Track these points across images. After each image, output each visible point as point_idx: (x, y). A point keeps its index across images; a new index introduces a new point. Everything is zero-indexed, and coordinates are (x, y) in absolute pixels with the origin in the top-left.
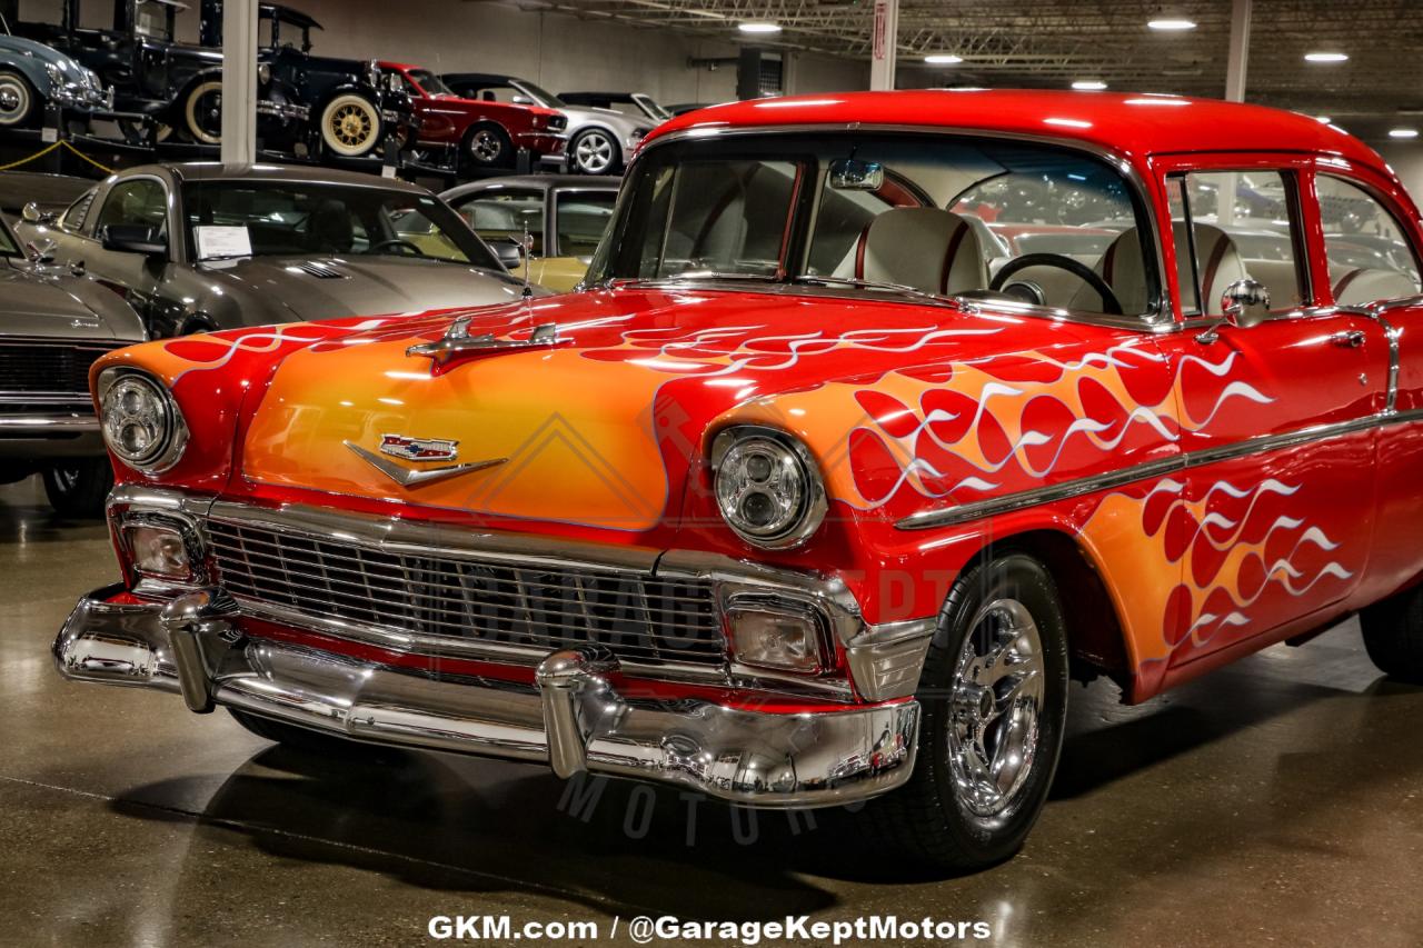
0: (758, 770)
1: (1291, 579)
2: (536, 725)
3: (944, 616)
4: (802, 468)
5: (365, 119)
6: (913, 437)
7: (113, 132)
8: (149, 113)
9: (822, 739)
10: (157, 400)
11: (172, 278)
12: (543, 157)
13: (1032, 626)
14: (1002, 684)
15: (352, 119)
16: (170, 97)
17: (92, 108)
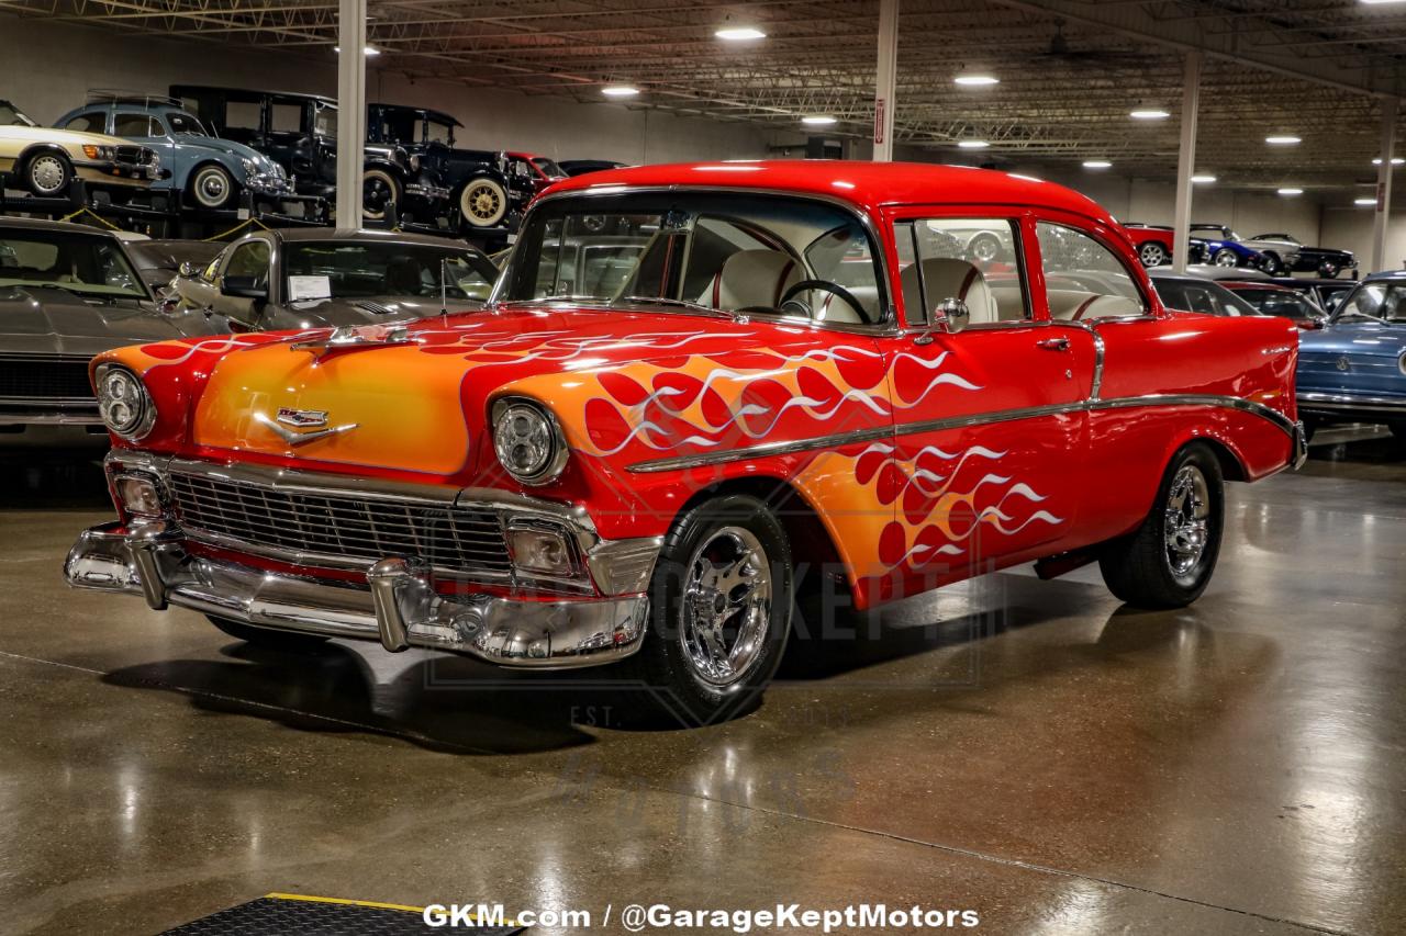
0: (522, 642)
1: (1001, 521)
2: (371, 611)
3: (676, 537)
4: (551, 428)
5: (495, 197)
6: (643, 406)
7: (298, 210)
8: (325, 195)
9: (574, 621)
10: (133, 386)
11: (272, 316)
12: (642, 227)
13: (759, 547)
14: (740, 589)
15: (485, 197)
17: (278, 193)
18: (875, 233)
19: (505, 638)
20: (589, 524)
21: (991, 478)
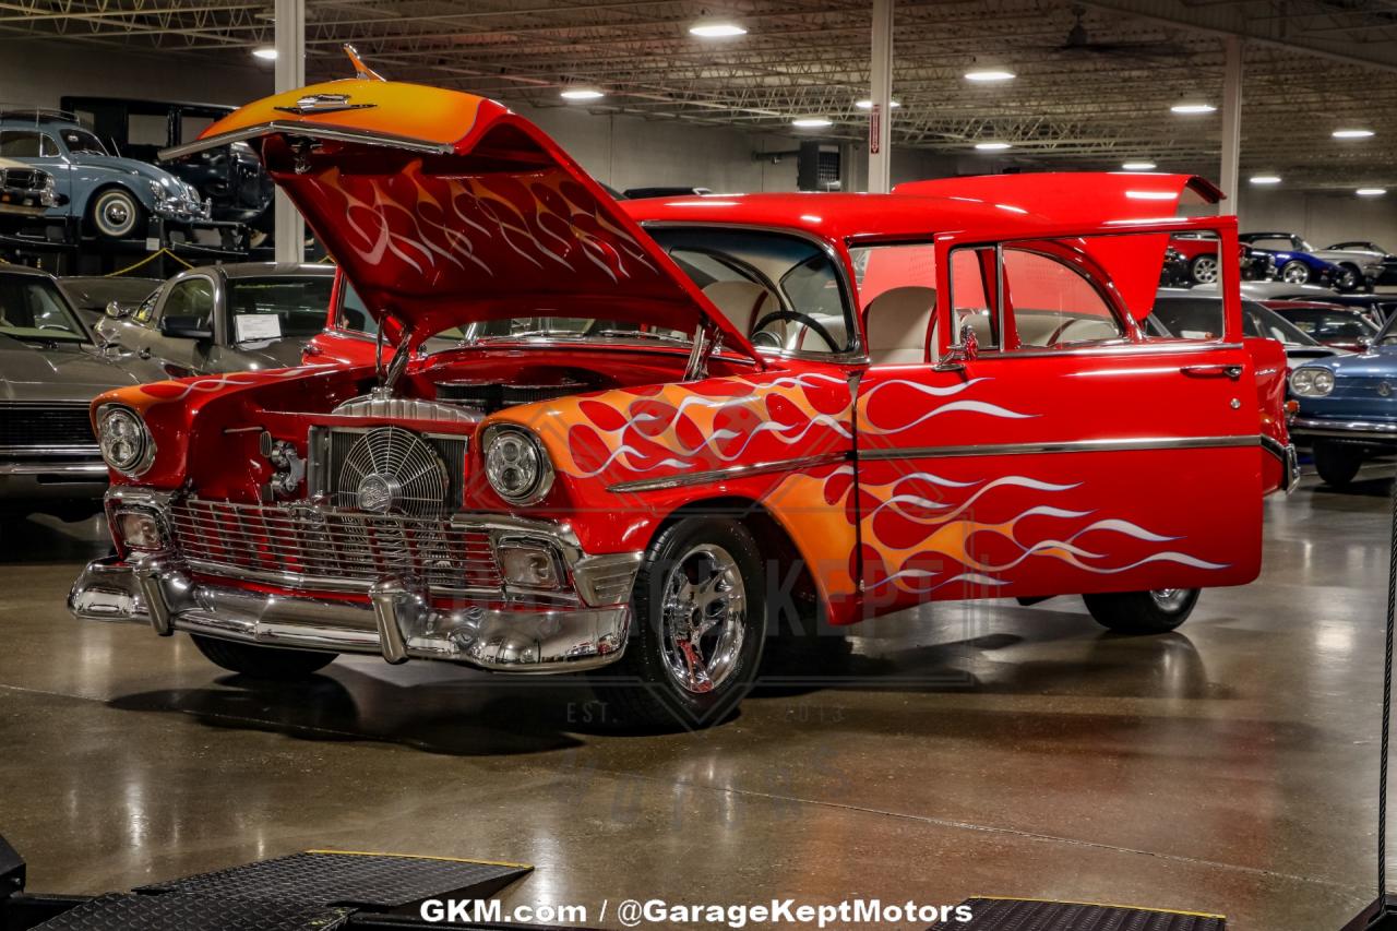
0: (514, 649)
2: (371, 628)
3: (654, 552)
4: (538, 453)
6: (622, 431)
7: (213, 239)
9: (565, 630)
10: (135, 426)
11: (218, 358)
13: (733, 564)
16: (262, 206)
17: (192, 219)
18: (840, 265)
19: (498, 647)
20: (575, 542)
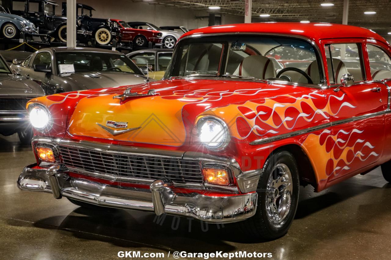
1: (361, 156)
2: (150, 201)
4: (223, 128)
5: (107, 35)
6: (254, 119)
7: (38, 40)
8: (48, 34)
9: (230, 204)
11: (53, 79)
13: (289, 171)
14: (281, 187)
16: (54, 30)
17: (33, 33)
18: (317, 48)
19: (206, 211)
20: (238, 165)
21: (359, 141)
